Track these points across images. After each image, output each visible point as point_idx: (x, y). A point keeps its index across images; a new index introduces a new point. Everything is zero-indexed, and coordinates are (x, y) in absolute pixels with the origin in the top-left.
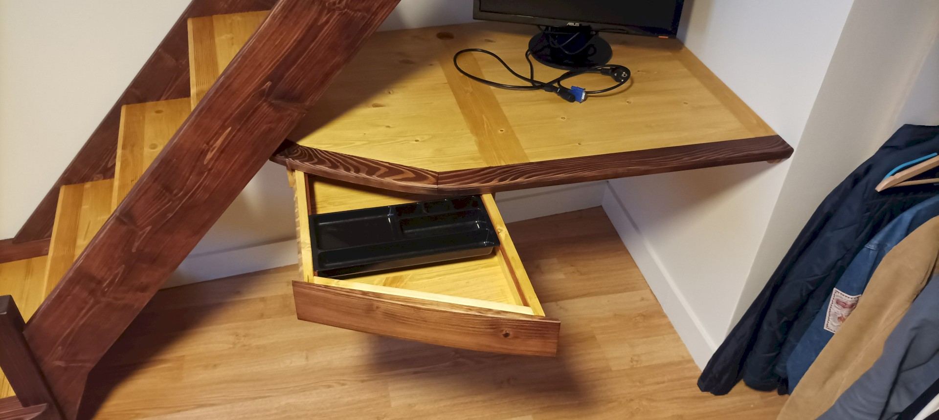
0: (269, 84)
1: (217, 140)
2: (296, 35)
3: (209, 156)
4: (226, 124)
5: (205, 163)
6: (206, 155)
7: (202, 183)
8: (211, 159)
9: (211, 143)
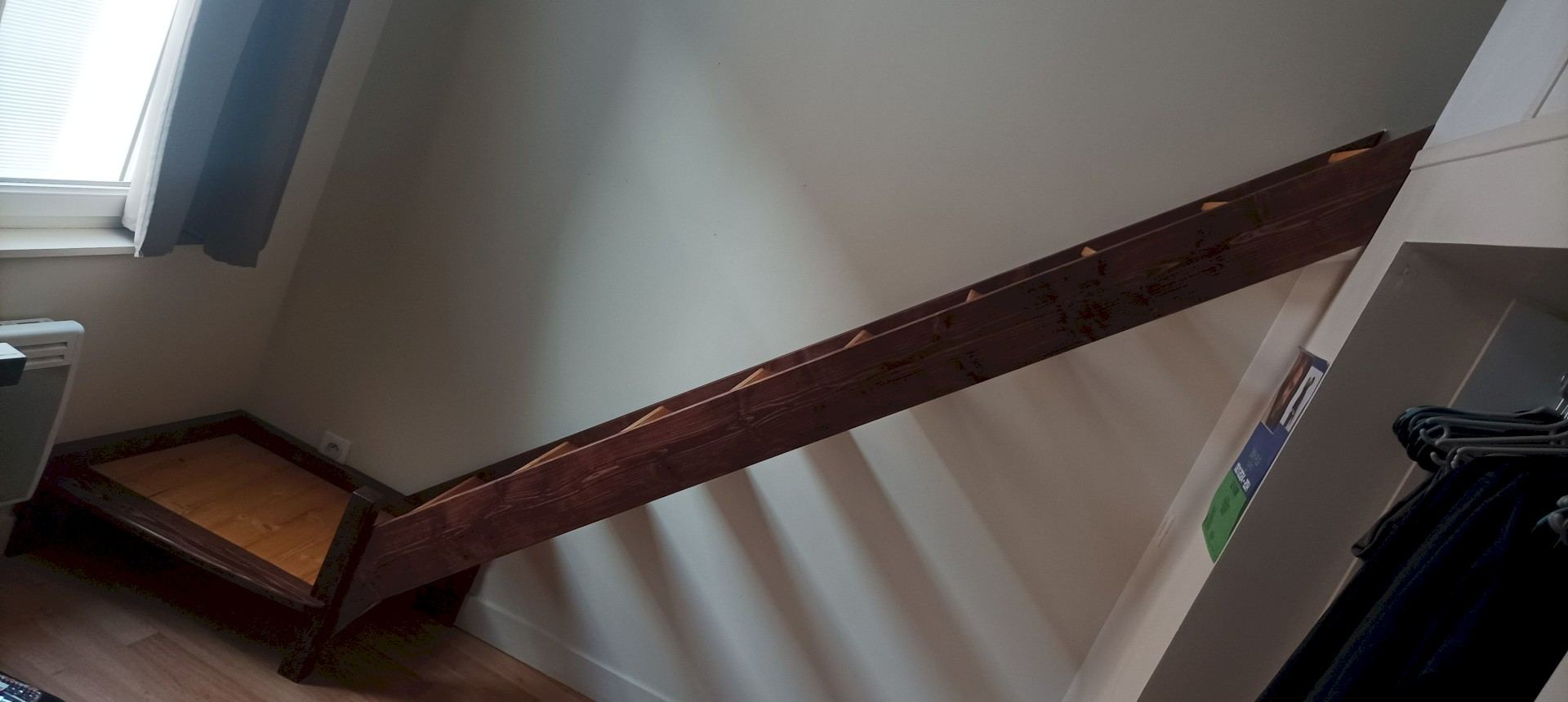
0: (665, 450)
1: (603, 469)
2: (706, 427)
3: (590, 478)
4: (618, 461)
5: (584, 481)
6: (588, 476)
7: (569, 497)
8: (589, 482)
9: (598, 469)
